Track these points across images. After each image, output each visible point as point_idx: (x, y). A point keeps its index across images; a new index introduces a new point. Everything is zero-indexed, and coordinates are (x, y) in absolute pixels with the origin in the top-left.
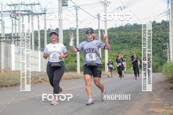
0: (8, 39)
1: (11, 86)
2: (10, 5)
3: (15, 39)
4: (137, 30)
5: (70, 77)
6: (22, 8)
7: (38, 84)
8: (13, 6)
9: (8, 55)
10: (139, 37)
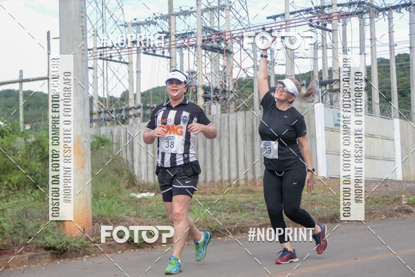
7: (398, 216)
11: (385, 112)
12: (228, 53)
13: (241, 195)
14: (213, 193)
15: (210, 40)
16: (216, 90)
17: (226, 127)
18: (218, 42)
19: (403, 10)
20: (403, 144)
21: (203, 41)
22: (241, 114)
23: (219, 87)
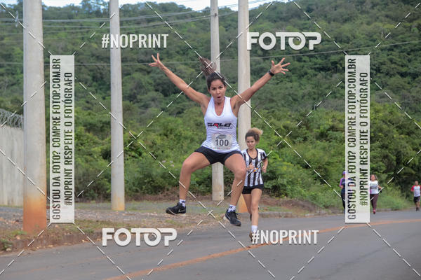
4: (387, 16)
10: (396, 46)
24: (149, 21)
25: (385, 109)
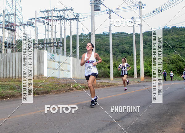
0: (41, 45)
1: (43, 93)
2: (43, 12)
3: (47, 45)
4: (176, 34)
5: (102, 84)
6: (55, 14)
7: (69, 92)
8: (46, 12)
9: (41, 61)
10: (179, 41)
11: (68, 55)
12: (14, 31)
13: (16, 82)
14: (6, 82)
15: (8, 26)
16: (9, 44)
17: (12, 58)
18: (11, 27)
19: (75, 20)
20: (73, 66)
21: (5, 26)
22: (17, 53)
23: (10, 43)
24: (118, 36)
25: (176, 56)
